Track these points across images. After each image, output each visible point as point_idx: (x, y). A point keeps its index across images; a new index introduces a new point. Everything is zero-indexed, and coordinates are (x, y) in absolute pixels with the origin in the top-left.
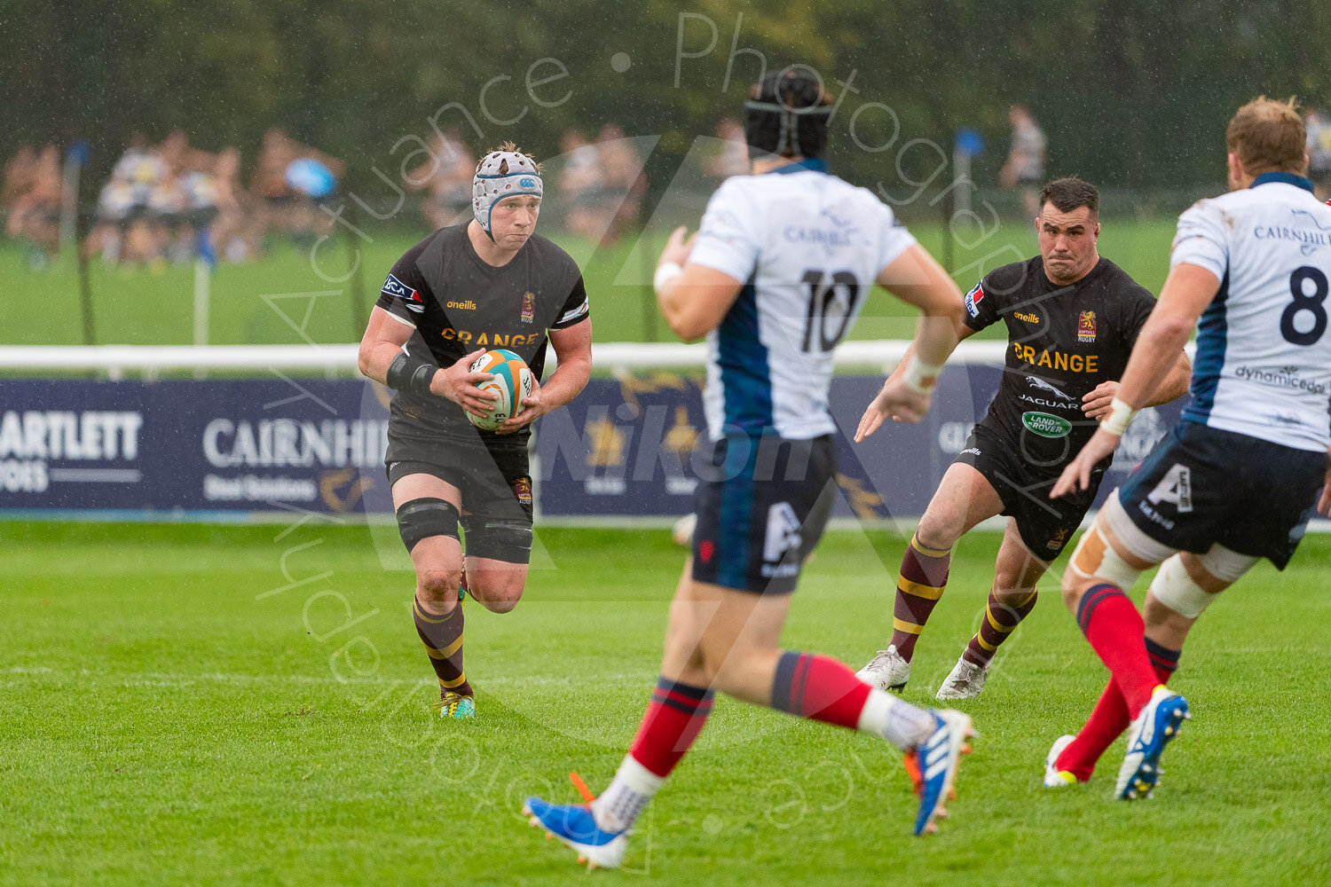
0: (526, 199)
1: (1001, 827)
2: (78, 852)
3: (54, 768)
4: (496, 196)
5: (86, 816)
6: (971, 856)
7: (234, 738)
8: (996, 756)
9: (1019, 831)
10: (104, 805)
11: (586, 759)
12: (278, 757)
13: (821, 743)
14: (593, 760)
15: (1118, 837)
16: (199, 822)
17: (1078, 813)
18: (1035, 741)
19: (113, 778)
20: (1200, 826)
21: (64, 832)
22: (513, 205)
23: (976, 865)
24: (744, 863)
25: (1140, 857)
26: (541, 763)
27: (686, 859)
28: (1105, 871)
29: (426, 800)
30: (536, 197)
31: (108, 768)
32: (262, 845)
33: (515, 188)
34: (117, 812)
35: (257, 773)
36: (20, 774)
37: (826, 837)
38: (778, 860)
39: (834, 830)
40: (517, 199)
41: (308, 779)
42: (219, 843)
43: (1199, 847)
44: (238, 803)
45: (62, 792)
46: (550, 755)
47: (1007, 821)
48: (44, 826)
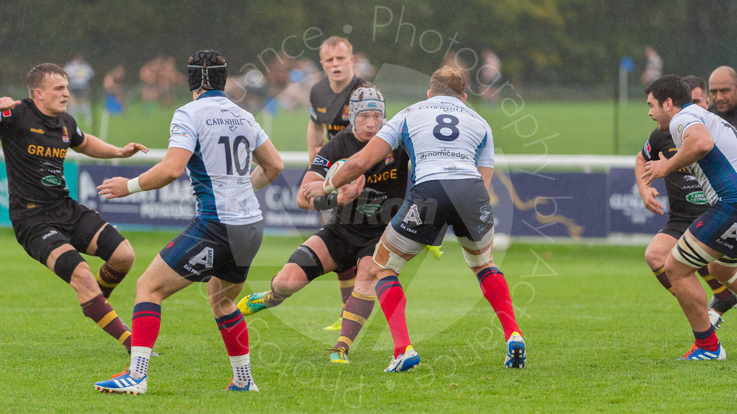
0: (373, 113)
1: (635, 384)
2: (203, 387)
3: (193, 348)
4: (357, 111)
5: (207, 371)
6: (621, 397)
7: (277, 335)
8: (633, 351)
9: (643, 385)
10: (216, 365)
11: (442, 348)
12: (298, 344)
13: (552, 343)
14: (445, 349)
15: (690, 389)
16: (260, 374)
17: (671, 378)
18: (652, 344)
19: (220, 353)
20: (728, 385)
21: (197, 378)
22: (366, 116)
23: (623, 401)
24: (514, 398)
25: (700, 399)
26: (421, 350)
27: (487, 396)
28: (683, 405)
29: (367, 366)
30: (377, 112)
31: (218, 349)
32: (290, 386)
33: (365, 107)
34: (222, 369)
35: (288, 352)
36: (177, 350)
37: (553, 387)
38: (530, 397)
39: (557, 383)
40: (366, 113)
41: (312, 355)
42: (269, 384)
43: (727, 395)
44: (279, 366)
45: (197, 359)
46: (425, 346)
47: (638, 381)
48: (187, 375)
